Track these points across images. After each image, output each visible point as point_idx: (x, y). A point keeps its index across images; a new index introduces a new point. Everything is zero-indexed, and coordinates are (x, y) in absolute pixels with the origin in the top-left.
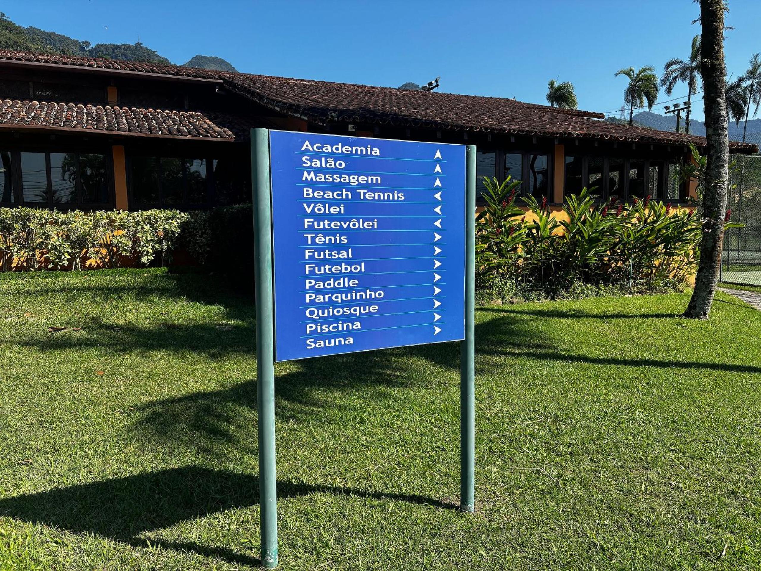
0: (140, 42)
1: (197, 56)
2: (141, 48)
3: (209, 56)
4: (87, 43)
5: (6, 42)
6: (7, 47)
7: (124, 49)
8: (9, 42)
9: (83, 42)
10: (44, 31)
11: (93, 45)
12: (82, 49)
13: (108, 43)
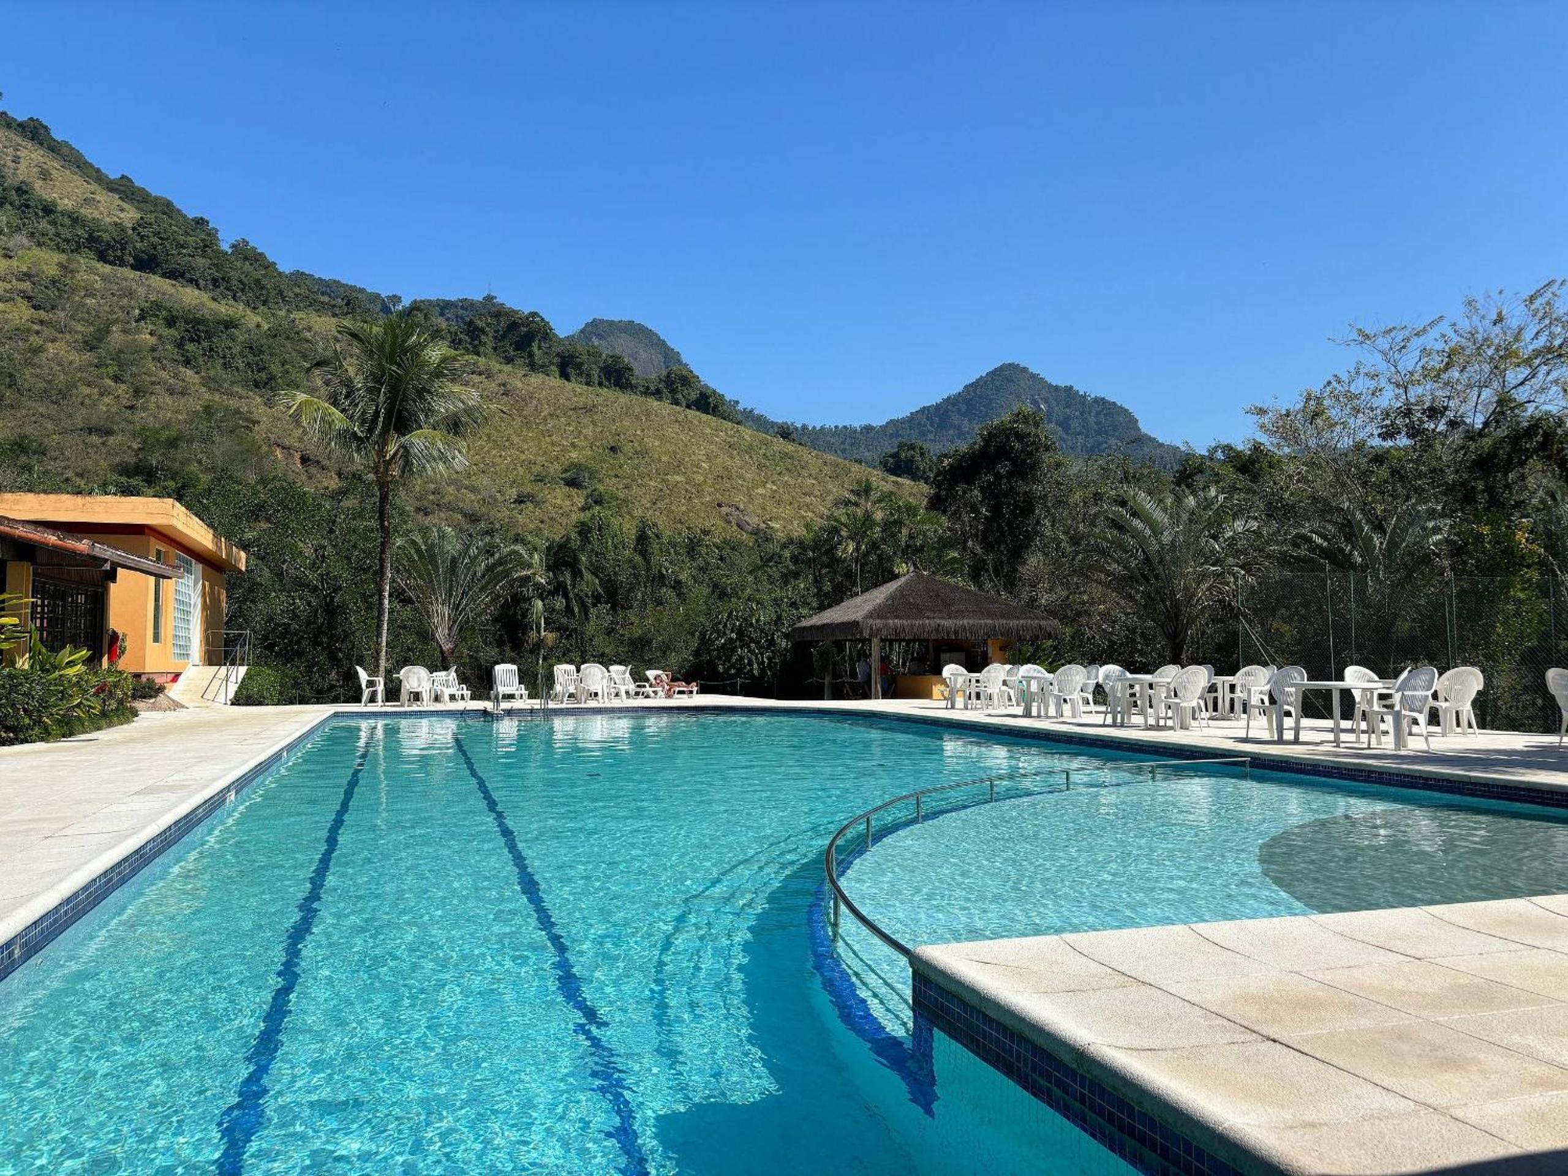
0: (493, 294)
1: (594, 320)
2: (494, 305)
3: (616, 320)
4: (396, 299)
5: (240, 281)
6: (242, 290)
7: (462, 308)
8: (245, 280)
9: (388, 297)
10: (320, 279)
11: (406, 302)
12: (386, 309)
13: (433, 298)
